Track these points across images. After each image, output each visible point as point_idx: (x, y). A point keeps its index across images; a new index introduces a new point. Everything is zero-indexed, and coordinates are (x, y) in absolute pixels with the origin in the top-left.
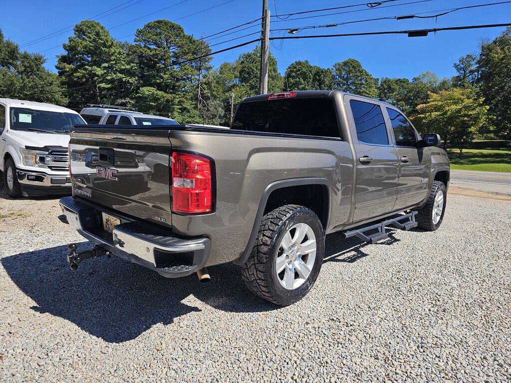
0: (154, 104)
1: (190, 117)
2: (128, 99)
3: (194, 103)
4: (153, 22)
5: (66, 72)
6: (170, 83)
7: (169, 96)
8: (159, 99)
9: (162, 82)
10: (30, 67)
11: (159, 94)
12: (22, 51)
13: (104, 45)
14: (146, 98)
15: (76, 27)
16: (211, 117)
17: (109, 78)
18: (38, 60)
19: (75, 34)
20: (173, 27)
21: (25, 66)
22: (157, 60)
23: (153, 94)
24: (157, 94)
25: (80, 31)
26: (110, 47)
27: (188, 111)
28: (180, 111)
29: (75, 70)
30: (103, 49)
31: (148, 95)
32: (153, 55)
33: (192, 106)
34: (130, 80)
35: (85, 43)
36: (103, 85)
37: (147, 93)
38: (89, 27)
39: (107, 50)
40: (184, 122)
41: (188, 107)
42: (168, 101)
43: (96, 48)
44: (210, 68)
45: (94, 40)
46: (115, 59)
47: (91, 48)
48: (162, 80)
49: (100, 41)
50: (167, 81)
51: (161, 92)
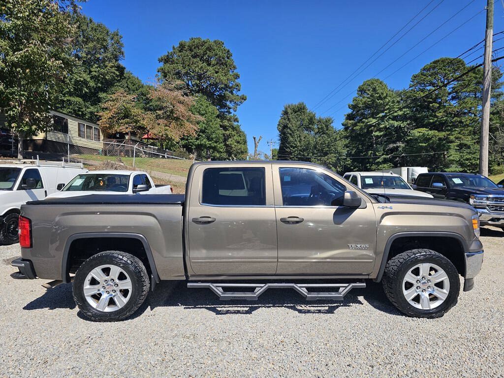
0: (424, 145)
1: (470, 153)
2: (399, 144)
3: (477, 137)
4: (429, 64)
5: (349, 127)
6: (447, 120)
7: (442, 135)
8: (430, 139)
9: (436, 121)
10: (322, 128)
11: (430, 134)
12: (317, 117)
13: (380, 98)
14: (416, 140)
15: (359, 88)
16: (500, 150)
17: (382, 126)
18: (328, 123)
19: (358, 94)
20: (451, 62)
21: (318, 128)
22: (431, 100)
23: (424, 135)
24: (428, 134)
25: (362, 91)
26: (385, 98)
27: (469, 147)
28: (458, 148)
29: (355, 125)
30: (378, 102)
31: (419, 137)
32: (427, 96)
33: (474, 141)
34: (402, 125)
35: (364, 100)
36: (377, 133)
37: (417, 134)
38: (370, 85)
39: (381, 102)
40: (462, 160)
41: (468, 143)
42: (440, 139)
43: (373, 101)
44: (500, 95)
45: (372, 96)
46: (388, 108)
47: (369, 103)
48: (436, 119)
49: (376, 95)
50: (442, 119)
51: (432, 132)
